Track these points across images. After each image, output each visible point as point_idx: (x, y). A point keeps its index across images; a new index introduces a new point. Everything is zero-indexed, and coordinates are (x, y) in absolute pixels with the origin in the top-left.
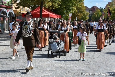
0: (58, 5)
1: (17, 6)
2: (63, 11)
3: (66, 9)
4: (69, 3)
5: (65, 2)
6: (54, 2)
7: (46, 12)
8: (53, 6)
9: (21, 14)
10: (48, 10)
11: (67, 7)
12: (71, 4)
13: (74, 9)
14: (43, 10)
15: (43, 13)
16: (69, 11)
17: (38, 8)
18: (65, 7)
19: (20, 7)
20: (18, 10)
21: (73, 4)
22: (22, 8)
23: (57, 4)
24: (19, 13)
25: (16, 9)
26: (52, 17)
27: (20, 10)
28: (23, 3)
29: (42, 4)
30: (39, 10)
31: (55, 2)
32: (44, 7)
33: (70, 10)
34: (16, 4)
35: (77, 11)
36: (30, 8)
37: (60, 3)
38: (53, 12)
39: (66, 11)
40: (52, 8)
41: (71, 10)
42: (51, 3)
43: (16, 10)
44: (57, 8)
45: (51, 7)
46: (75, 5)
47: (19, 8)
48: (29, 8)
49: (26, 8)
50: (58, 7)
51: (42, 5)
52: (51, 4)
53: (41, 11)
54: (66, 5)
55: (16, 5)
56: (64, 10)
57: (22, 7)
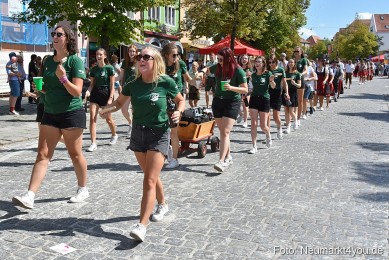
0: (261, 33)
2: (267, 43)
8: (252, 36)
11: (275, 37)
12: (282, 31)
13: (287, 40)
14: (235, 42)
15: (235, 48)
21: (285, 31)
23: (258, 32)
26: (250, 53)
30: (228, 42)
32: (237, 37)
34: (190, 31)
36: (212, 38)
37: (265, 30)
38: (251, 45)
40: (249, 39)
43: (189, 42)
44: (258, 39)
48: (209, 37)
49: (204, 38)
50: (260, 37)
52: (249, 31)
53: (232, 44)
57: (198, 37)
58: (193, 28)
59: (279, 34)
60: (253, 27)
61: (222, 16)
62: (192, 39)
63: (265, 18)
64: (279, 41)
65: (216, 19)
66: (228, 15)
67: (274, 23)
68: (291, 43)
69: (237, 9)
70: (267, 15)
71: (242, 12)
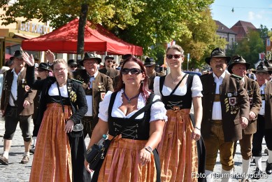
0: (133, 15)
1: (7, 14)
2: (148, 34)
3: (157, 28)
4: (167, 10)
5: (154, 9)
6: (120, 5)
7: (95, 37)
8: (119, 20)
9: (20, 41)
10: (103, 29)
11: (161, 23)
12: (172, 12)
13: (183, 28)
14: (87, 31)
15: (86, 40)
16: (167, 34)
17: (72, 25)
18: (156, 23)
19: (17, 19)
20: (12, 27)
21: (178, 12)
22: (23, 22)
24: (15, 36)
25: (3, 23)
26: (113, 50)
27: (18, 28)
28: (28, 8)
29: (84, 10)
30: (75, 30)
31: (125, 7)
32: (91, 21)
33: (169, 31)
34: (5, 9)
35: (189, 34)
36: (49, 22)
38: (117, 36)
39: (158, 33)
40: (114, 25)
41: (172, 30)
42: (113, 8)
43: (4, 27)
44: (129, 25)
46: (185, 17)
47: (15, 21)
48: (45, 21)
50: (133, 22)
51: (86, 14)
53: (81, 33)
54: (158, 15)
55: (4, 12)
56: (150, 31)
57: (23, 19)
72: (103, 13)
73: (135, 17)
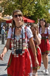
16: (41, 17)
37: (35, 11)
44: (32, 15)
45: (28, 14)
49: (8, 16)
52: (28, 12)
58: (3, 11)
59: (41, 13)
60: (29, 10)
61: (16, 6)
62: (3, 16)
63: (34, 6)
64: (41, 16)
65: (13, 7)
66: (18, 5)
67: (38, 8)
68: (46, 16)
69: (22, 3)
70: (35, 5)
71: (24, 4)
72: (25, 13)
73: (33, 13)
